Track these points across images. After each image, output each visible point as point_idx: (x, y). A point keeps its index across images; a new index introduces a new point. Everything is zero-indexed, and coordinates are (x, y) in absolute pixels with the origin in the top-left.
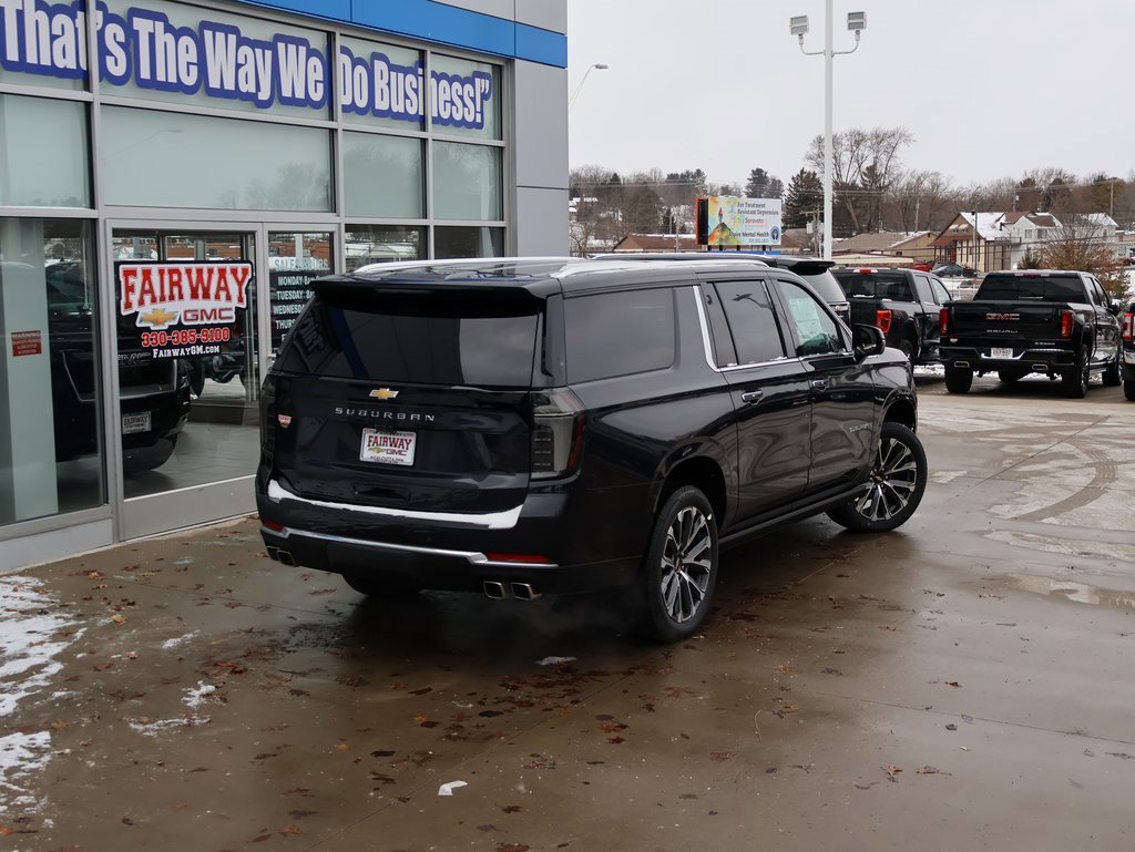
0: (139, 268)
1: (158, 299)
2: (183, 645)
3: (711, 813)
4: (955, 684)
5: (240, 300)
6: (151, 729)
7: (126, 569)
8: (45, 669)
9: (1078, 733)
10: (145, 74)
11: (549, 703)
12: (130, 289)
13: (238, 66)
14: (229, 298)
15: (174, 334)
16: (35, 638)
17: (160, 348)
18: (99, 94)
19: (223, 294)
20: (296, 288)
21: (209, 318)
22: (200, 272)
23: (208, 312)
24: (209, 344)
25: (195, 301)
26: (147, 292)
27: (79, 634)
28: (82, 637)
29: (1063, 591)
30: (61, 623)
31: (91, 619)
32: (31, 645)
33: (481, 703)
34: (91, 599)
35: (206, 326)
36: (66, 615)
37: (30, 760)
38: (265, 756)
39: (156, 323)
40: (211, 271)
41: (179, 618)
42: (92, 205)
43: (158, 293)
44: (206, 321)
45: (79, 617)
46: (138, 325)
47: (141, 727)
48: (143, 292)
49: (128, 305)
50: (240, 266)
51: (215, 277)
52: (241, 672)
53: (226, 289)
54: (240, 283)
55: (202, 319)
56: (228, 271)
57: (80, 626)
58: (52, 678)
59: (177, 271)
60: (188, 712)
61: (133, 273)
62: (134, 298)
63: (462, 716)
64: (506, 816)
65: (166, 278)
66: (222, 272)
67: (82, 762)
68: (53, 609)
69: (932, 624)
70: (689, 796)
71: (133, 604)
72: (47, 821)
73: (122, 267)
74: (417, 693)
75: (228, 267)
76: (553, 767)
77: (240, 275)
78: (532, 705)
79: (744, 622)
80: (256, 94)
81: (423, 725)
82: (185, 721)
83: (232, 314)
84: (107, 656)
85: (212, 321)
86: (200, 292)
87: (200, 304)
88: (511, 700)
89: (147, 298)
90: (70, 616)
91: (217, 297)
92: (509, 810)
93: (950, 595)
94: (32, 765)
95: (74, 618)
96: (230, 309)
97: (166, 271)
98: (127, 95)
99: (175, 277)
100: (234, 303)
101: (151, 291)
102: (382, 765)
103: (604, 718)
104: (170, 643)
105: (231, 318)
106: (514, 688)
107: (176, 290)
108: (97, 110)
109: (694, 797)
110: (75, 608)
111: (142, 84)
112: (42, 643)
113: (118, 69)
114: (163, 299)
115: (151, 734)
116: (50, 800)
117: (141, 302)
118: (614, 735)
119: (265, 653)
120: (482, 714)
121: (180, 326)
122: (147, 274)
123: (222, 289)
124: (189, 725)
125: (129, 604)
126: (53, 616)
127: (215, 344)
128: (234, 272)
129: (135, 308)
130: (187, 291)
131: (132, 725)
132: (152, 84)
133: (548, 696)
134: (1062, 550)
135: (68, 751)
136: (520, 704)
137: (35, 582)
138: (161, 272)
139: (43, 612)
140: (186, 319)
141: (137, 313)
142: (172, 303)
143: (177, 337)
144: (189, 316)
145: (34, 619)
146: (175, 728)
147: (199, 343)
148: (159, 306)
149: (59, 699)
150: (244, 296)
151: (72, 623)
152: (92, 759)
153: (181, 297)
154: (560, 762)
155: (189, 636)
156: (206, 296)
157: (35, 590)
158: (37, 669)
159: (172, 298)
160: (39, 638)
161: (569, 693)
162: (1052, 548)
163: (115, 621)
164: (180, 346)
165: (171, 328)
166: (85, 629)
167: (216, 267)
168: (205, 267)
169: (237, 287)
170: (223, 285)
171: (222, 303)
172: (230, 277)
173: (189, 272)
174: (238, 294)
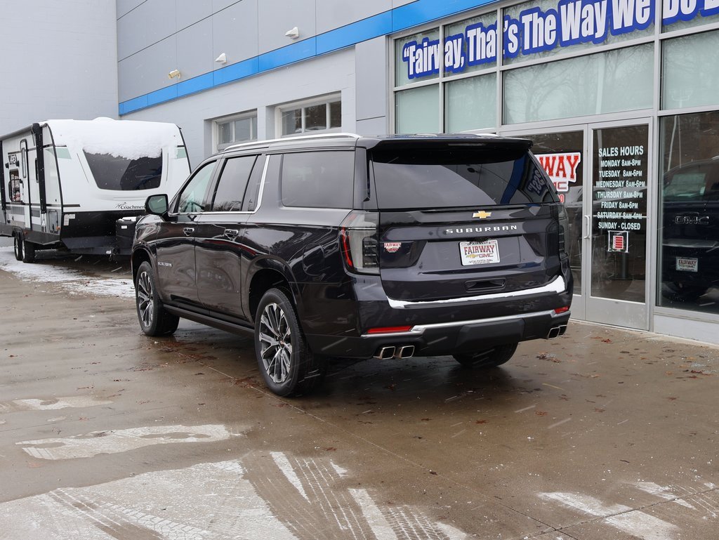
5: (572, 177)
13: (582, 20)
14: (564, 175)
19: (561, 173)
20: (614, 169)
22: (548, 159)
40: (554, 158)
50: (573, 155)
51: (557, 162)
53: (563, 169)
54: (572, 166)
56: (565, 158)
66: (561, 159)
75: (565, 155)
77: (573, 161)
80: (594, 35)
83: (566, 185)
91: (558, 175)
96: (565, 183)
100: (568, 179)
105: (565, 188)
111: (525, 52)
113: (513, 49)
123: (561, 170)
128: (569, 158)
132: (530, 51)
150: (575, 174)
156: (551, 174)
167: (557, 155)
168: (551, 156)
169: (570, 168)
170: (561, 167)
171: (561, 179)
172: (566, 162)
173: (541, 159)
174: (570, 173)
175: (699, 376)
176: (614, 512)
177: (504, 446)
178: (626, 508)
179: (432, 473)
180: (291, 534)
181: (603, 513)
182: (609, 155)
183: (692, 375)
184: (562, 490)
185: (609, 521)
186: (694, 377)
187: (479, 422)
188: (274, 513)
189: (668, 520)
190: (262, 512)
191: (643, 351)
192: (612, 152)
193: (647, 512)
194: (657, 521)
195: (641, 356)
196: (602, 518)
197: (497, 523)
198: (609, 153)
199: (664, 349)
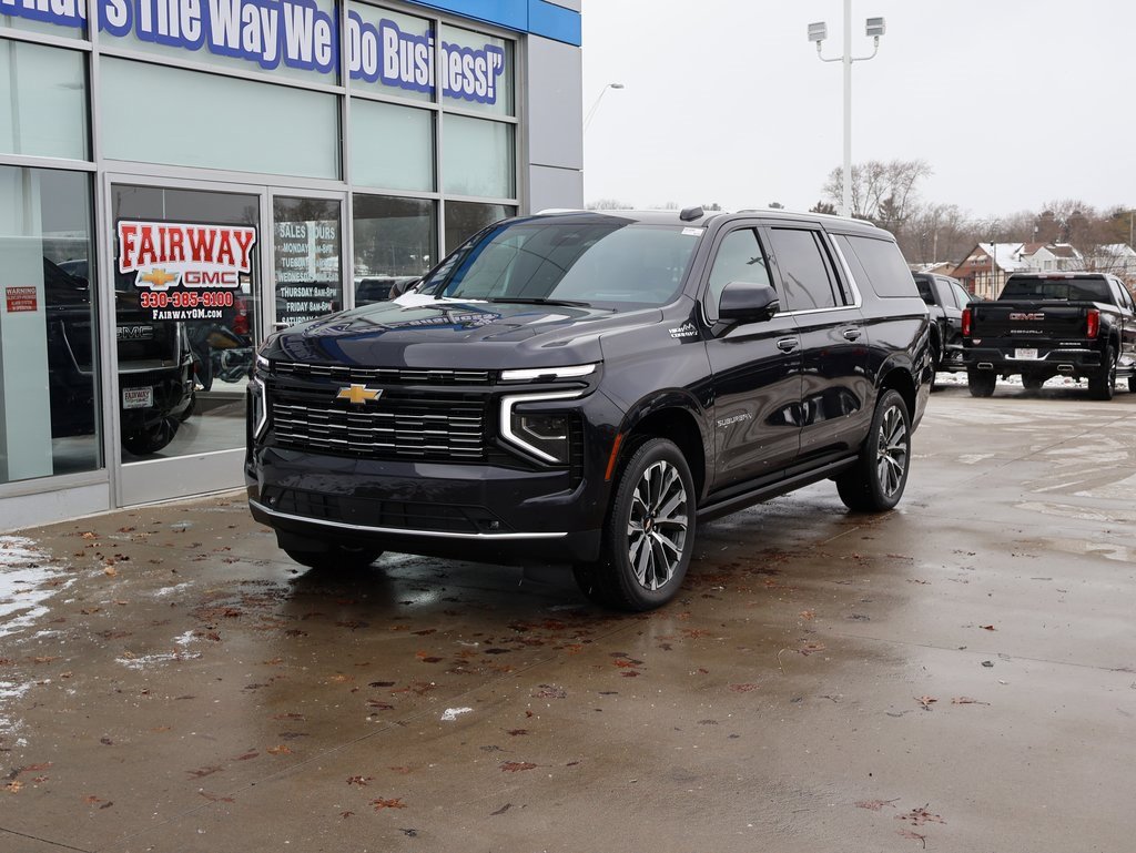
0: (139, 225)
1: (158, 259)
2: (177, 593)
3: (732, 736)
4: (990, 628)
5: (244, 264)
6: (138, 663)
7: (122, 530)
8: (30, 612)
9: (1123, 670)
10: (147, 26)
11: (559, 642)
12: (130, 246)
13: (243, 25)
14: (232, 262)
15: (175, 295)
16: (21, 587)
17: (159, 309)
18: (98, 43)
19: (226, 258)
20: (302, 256)
21: (211, 282)
22: (202, 233)
23: (211, 276)
24: (212, 309)
25: (196, 263)
26: (147, 251)
27: (69, 583)
28: (71, 587)
29: (1100, 551)
30: (51, 575)
31: (82, 571)
32: (18, 592)
33: (487, 642)
34: (83, 555)
35: (208, 289)
36: (56, 568)
37: (8, 689)
38: (256, 686)
39: (156, 283)
40: (213, 233)
41: (173, 571)
42: (91, 159)
43: (158, 252)
44: (207, 285)
45: (70, 570)
46: (138, 284)
47: (126, 662)
48: (143, 250)
49: (128, 263)
50: (243, 230)
51: (218, 240)
52: (236, 615)
53: (229, 252)
54: (244, 248)
55: (204, 281)
56: (232, 234)
57: (70, 578)
58: (38, 619)
59: (179, 231)
60: (177, 648)
61: (133, 230)
62: (134, 256)
63: (468, 652)
64: (512, 738)
65: (167, 237)
66: (225, 236)
67: (63, 690)
68: (43, 563)
69: (964, 578)
70: (709, 722)
71: (127, 559)
72: (20, 740)
73: (120, 223)
74: (420, 633)
75: (232, 229)
76: (563, 696)
77: (244, 240)
78: (542, 644)
79: (766, 576)
80: (261, 55)
81: (424, 660)
82: (174, 656)
83: (235, 278)
84: (96, 603)
85: (214, 285)
86: (202, 254)
87: (201, 266)
88: (519, 639)
89: (147, 257)
90: (61, 568)
91: (220, 260)
92: (515, 733)
93: (982, 554)
94: (10, 693)
95: (64, 570)
96: (234, 274)
97: (167, 231)
98: (126, 46)
99: (176, 238)
100: (238, 267)
101: (151, 250)
102: (382, 695)
103: (618, 655)
104: (164, 591)
105: (234, 282)
106: (523, 630)
107: (177, 250)
108: (96, 59)
109: (714, 722)
110: (67, 562)
111: (143, 36)
112: (29, 591)
113: (119, 21)
114: (163, 258)
115: (138, 666)
116: (25, 723)
117: (141, 261)
118: (628, 670)
119: (262, 600)
120: (488, 652)
121: (181, 288)
122: (147, 232)
123: (225, 252)
124: (178, 659)
125: (122, 559)
126: (43, 569)
127: (217, 308)
128: (238, 235)
129: (134, 266)
130: (188, 252)
131: (118, 660)
132: (153, 37)
133: (559, 636)
134: (1096, 517)
135: (48, 681)
136: (529, 643)
137: (26, 541)
138: (162, 231)
139: (32, 566)
140: (187, 281)
141: (136, 272)
142: (172, 263)
143: (177, 299)
144: (191, 278)
145: (23, 571)
146: (163, 662)
147: (200, 306)
148: (159, 265)
149: (42, 638)
150: (248, 260)
151: (63, 574)
152: (73, 688)
153: (182, 258)
154: (570, 692)
155: (184, 585)
156: (209, 258)
157: (26, 547)
158: (23, 612)
159: (173, 258)
160: (27, 587)
161: (581, 634)
162: (1086, 516)
163: (107, 573)
164: (181, 309)
165: (171, 291)
166: (75, 580)
167: (219, 229)
168: (207, 228)
169: (240, 251)
170: (225, 248)
171: (225, 267)
172: (233, 240)
173: (190, 232)
174: (241, 258)
182: (293, 236)
192: (298, 232)
198: (294, 233)
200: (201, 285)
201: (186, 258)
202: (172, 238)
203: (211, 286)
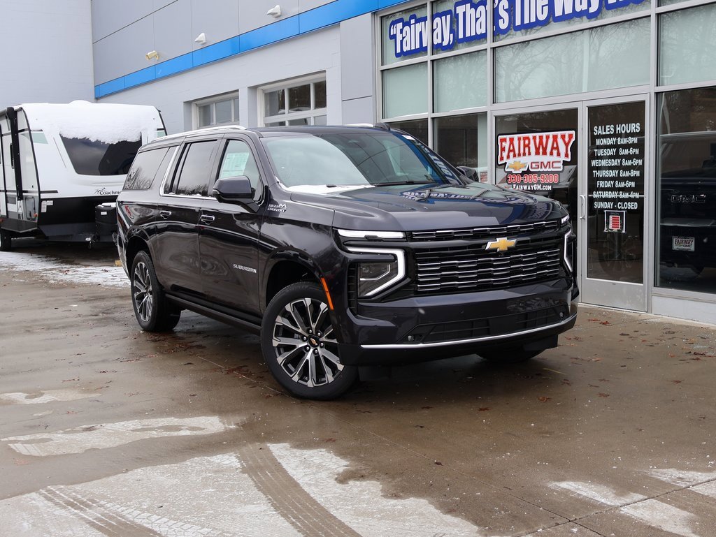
0: (508, 137)
1: (517, 155)
5: (567, 155)
10: (518, 23)
12: (503, 149)
14: (559, 154)
15: (526, 176)
17: (517, 184)
19: (555, 152)
20: (610, 147)
21: (545, 167)
22: (541, 138)
23: (545, 164)
24: (545, 184)
25: (538, 156)
26: (511, 151)
35: (543, 172)
40: (548, 137)
43: (517, 152)
44: (543, 169)
46: (506, 170)
48: (510, 151)
49: (502, 159)
50: (567, 133)
51: (551, 141)
53: (557, 148)
54: (567, 145)
55: (541, 168)
56: (559, 137)
59: (528, 138)
61: (505, 140)
62: (505, 154)
65: (522, 142)
66: (555, 137)
75: (559, 133)
77: (567, 139)
80: (588, 9)
83: (561, 165)
85: (548, 169)
86: (541, 150)
87: (541, 158)
89: (511, 154)
91: (551, 154)
96: (559, 162)
97: (522, 139)
99: (527, 142)
100: (563, 158)
101: (514, 150)
105: (560, 168)
107: (527, 149)
108: (488, 52)
114: (519, 155)
117: (508, 157)
121: (528, 172)
122: (512, 140)
123: (555, 148)
127: (549, 184)
128: (563, 137)
129: (505, 160)
130: (533, 150)
138: (519, 139)
140: (532, 168)
141: (506, 163)
142: (524, 157)
143: (527, 178)
144: (534, 165)
147: (539, 183)
148: (517, 159)
150: (569, 153)
153: (529, 154)
156: (545, 153)
159: (524, 154)
164: (528, 184)
165: (523, 173)
167: (551, 134)
168: (544, 134)
169: (564, 147)
170: (555, 146)
171: (555, 158)
172: (560, 141)
173: (534, 138)
174: (565, 151)
175: (702, 358)
176: (628, 501)
177: (509, 433)
178: (641, 497)
179: (437, 463)
180: (295, 531)
181: (618, 503)
182: (604, 133)
183: (695, 357)
184: (573, 479)
185: (625, 510)
186: (698, 359)
187: (481, 410)
188: (276, 509)
189: (684, 509)
190: (264, 507)
191: (643, 333)
192: (607, 129)
193: (662, 500)
194: (674, 510)
195: (642, 338)
196: (617, 508)
197: (509, 515)
198: (605, 131)
199: (665, 331)
200: (539, 170)
201: (532, 154)
202: (524, 142)
203: (545, 170)
